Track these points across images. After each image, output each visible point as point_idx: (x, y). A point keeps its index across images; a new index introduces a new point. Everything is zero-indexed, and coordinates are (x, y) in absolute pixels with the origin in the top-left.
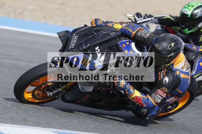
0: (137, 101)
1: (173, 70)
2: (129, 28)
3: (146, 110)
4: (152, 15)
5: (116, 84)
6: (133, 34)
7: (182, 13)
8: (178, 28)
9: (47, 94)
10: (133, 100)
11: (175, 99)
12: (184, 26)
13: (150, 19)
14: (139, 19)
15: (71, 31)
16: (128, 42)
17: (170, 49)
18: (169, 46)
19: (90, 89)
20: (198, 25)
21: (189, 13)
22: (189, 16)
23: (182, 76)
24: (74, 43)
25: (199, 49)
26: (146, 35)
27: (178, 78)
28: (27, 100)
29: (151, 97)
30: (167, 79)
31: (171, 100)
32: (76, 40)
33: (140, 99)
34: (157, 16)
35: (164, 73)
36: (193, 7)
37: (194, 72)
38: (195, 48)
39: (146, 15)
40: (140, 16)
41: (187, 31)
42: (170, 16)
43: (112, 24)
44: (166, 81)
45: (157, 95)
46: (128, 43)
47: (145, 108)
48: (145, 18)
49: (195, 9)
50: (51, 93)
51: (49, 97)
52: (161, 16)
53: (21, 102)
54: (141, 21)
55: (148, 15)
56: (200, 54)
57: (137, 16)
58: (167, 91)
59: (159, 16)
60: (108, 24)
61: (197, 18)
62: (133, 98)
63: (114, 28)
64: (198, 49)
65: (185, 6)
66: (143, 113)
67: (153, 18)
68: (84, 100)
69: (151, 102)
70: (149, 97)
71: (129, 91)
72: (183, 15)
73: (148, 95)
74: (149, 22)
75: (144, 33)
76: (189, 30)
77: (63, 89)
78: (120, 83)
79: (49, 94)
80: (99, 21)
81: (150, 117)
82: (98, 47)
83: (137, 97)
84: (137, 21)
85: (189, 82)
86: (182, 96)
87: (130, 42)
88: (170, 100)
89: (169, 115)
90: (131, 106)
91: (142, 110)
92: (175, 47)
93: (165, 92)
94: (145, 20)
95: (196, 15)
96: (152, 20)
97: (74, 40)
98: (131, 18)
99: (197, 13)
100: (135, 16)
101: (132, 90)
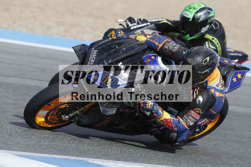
0: (167, 125)
1: (207, 88)
2: (155, 40)
3: (176, 134)
4: (147, 19)
5: (142, 105)
6: (160, 47)
7: (182, 16)
8: (177, 34)
9: (62, 117)
10: (162, 123)
11: (207, 121)
12: (185, 32)
13: (145, 24)
14: (132, 25)
15: (89, 45)
16: (153, 56)
17: (205, 64)
18: (204, 60)
19: (113, 111)
20: (201, 30)
21: (190, 16)
22: (191, 20)
23: (217, 94)
24: (94, 58)
25: (232, 62)
26: (174, 48)
27: (213, 97)
28: (39, 124)
29: (183, 119)
30: (201, 99)
31: (204, 122)
32: (95, 55)
33: (170, 122)
34: (152, 21)
35: (197, 92)
36: (195, 10)
37: (226, 90)
38: (226, 61)
39: (140, 20)
40: (133, 21)
41: (188, 38)
42: (167, 20)
43: (135, 36)
44: (200, 101)
45: (190, 117)
46: (153, 58)
47: (175, 132)
48: (138, 24)
49: (197, 12)
50: (67, 117)
51: (64, 121)
52: (157, 20)
53: (32, 127)
54: (135, 27)
55: (142, 20)
56: (233, 69)
57: (129, 22)
58: (201, 112)
59: (154, 20)
60: (130, 36)
61: (200, 22)
62: (162, 121)
63: (138, 41)
64: (230, 62)
65: (185, 8)
66: (172, 138)
67: (148, 24)
68: (104, 123)
69: (183, 125)
70: (181, 119)
71: (157, 113)
72: (184, 19)
73: (178, 117)
74: (144, 28)
75: (172, 46)
76: (190, 36)
77: (81, 112)
78: (147, 103)
79: (65, 118)
80: (119, 33)
81: (180, 143)
82: (121, 63)
83: (166, 120)
84: (131, 27)
85: (223, 101)
86: (215, 118)
87: (155, 56)
88: (202, 122)
89: (194, 139)
90: (155, 129)
91: (171, 134)
92: (210, 62)
93: (199, 114)
94: (140, 26)
95: (198, 19)
96: (147, 25)
97: (93, 55)
98: (122, 23)
99: (201, 16)
100: (128, 21)
101: (160, 111)
